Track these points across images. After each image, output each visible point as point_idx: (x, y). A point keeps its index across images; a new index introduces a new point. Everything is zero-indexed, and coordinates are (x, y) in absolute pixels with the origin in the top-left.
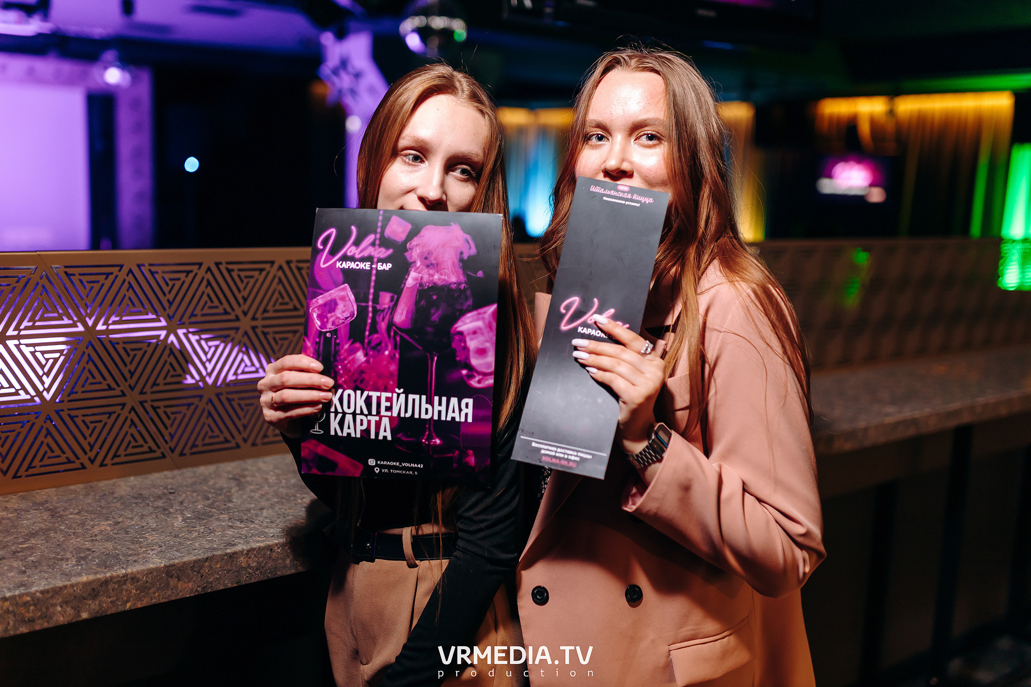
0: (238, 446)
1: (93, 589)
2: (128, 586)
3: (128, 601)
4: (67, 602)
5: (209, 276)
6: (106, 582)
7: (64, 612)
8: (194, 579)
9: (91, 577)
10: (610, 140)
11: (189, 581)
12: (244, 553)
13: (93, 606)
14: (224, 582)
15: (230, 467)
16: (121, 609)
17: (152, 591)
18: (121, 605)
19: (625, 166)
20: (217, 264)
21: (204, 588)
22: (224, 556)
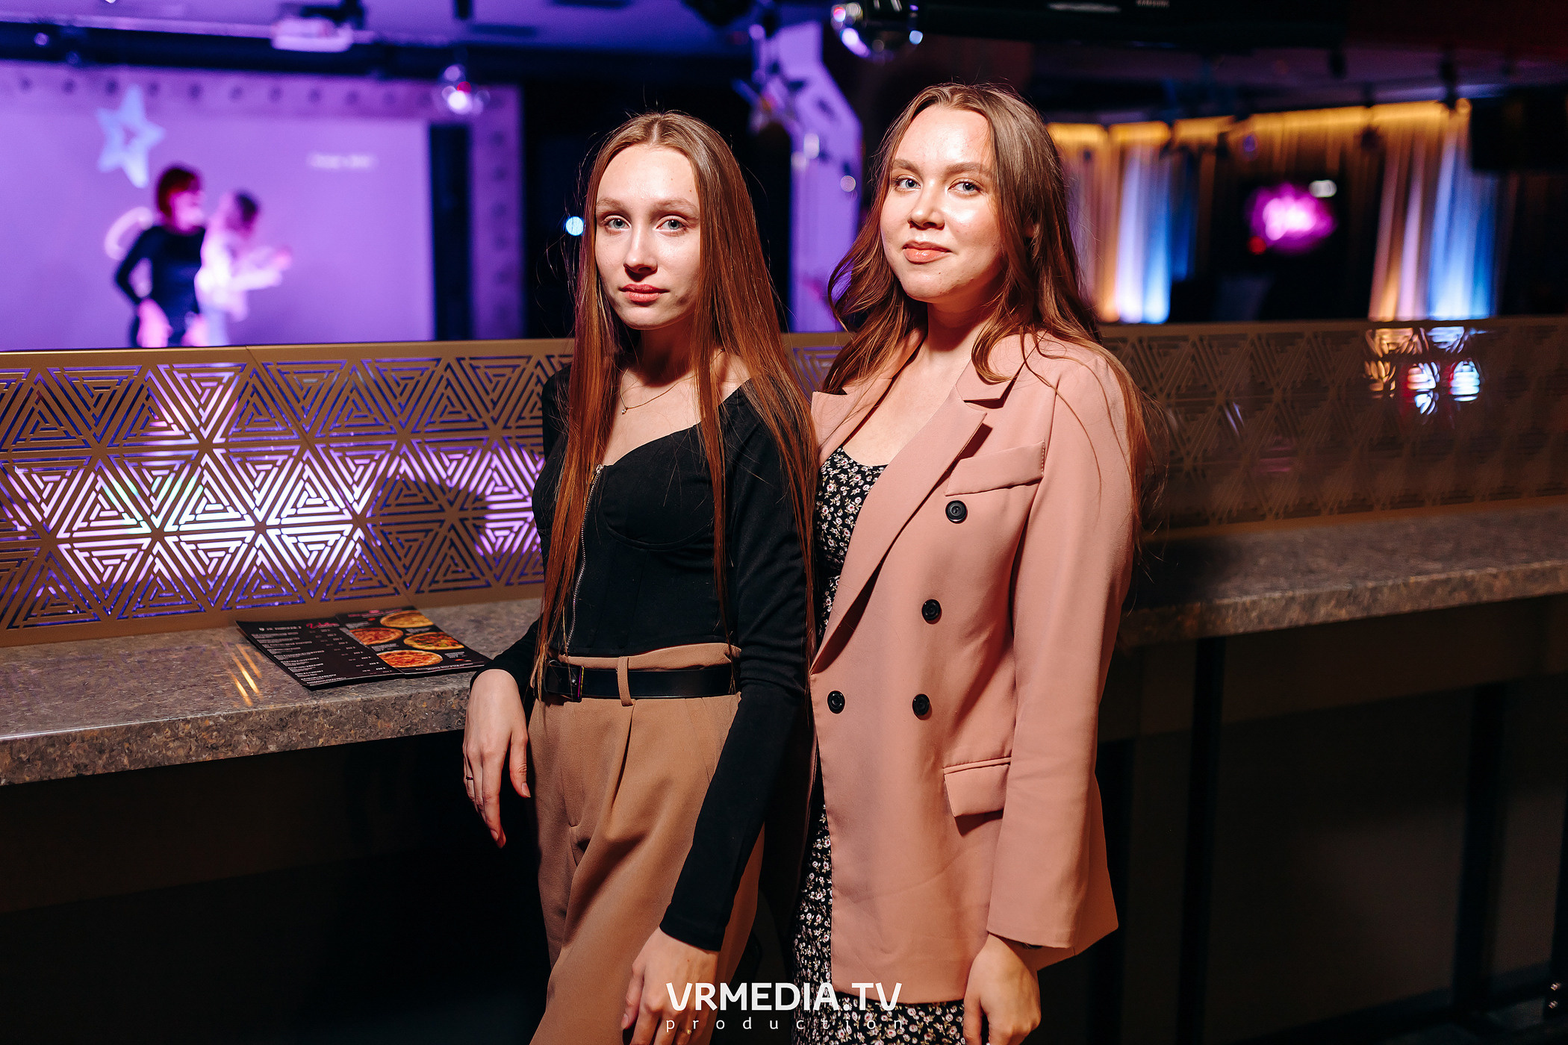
0: (488, 585)
1: (281, 720)
2: (320, 719)
3: (320, 736)
4: (252, 731)
5: (449, 374)
6: (295, 713)
7: (249, 744)
8: (396, 718)
9: (279, 706)
10: (922, 185)
11: (390, 720)
12: (455, 693)
13: (281, 738)
14: (431, 726)
15: (477, 609)
16: (312, 745)
17: (347, 727)
18: (312, 740)
19: (934, 218)
20: (459, 360)
21: (407, 730)
22: (431, 695)
